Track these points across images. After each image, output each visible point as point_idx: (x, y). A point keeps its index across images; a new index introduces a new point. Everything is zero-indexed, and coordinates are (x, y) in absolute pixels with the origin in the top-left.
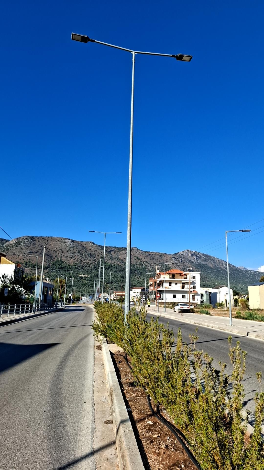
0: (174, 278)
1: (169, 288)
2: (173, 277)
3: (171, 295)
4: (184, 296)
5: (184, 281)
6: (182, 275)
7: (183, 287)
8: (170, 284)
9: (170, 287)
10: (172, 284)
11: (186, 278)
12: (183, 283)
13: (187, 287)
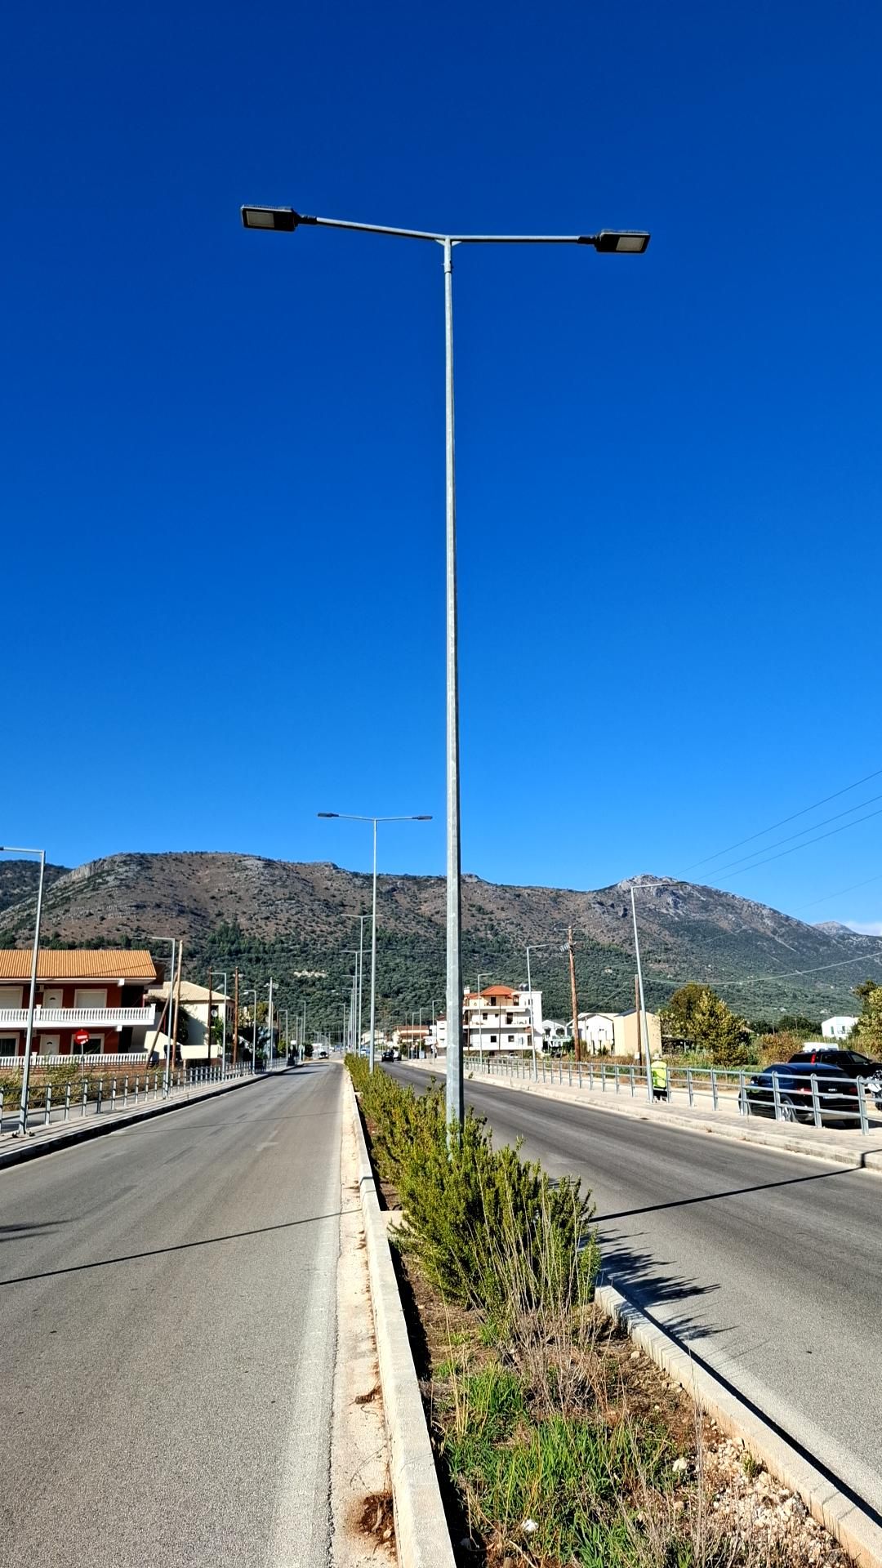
0: (495, 1005)
1: (482, 1024)
2: (493, 1002)
3: (488, 1037)
4: (512, 1037)
5: (511, 1008)
6: (509, 998)
7: (509, 1021)
8: (485, 1016)
9: (483, 1021)
10: (488, 1016)
11: (516, 1004)
12: (510, 1014)
13: (517, 1022)
